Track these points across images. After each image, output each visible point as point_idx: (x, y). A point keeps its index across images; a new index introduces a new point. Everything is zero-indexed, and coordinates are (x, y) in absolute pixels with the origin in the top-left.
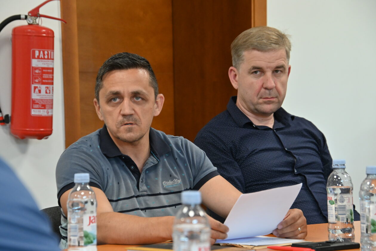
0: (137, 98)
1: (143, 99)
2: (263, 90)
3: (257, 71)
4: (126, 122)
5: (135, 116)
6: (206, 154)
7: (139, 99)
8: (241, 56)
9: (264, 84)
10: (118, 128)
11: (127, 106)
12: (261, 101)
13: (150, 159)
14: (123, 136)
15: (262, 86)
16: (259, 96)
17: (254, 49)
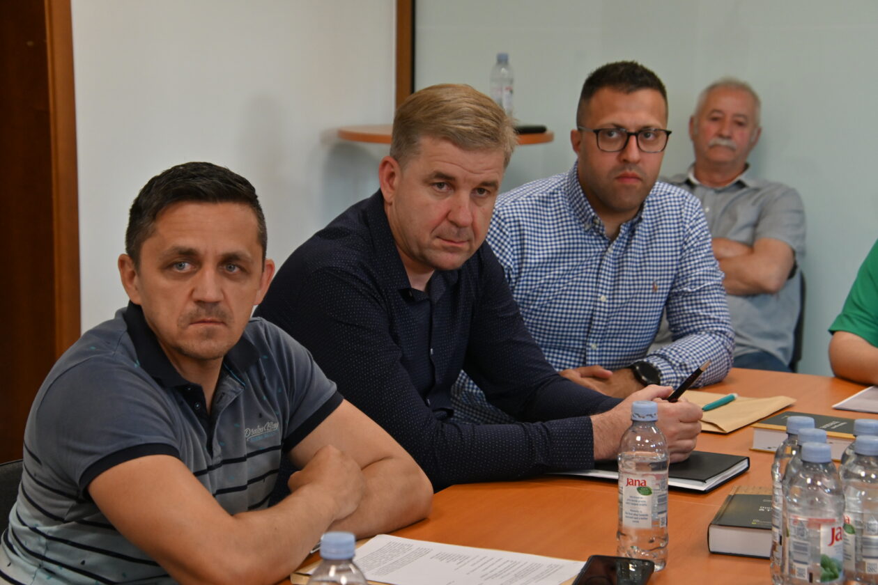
0: (230, 267)
1: (242, 269)
2: (445, 225)
3: (443, 183)
4: (203, 317)
5: (222, 306)
6: (314, 356)
7: (234, 268)
8: (416, 144)
9: (450, 214)
10: (184, 328)
11: (209, 283)
12: (437, 242)
13: (228, 384)
14: (193, 346)
15: (446, 216)
16: (434, 233)
17: (446, 139)
